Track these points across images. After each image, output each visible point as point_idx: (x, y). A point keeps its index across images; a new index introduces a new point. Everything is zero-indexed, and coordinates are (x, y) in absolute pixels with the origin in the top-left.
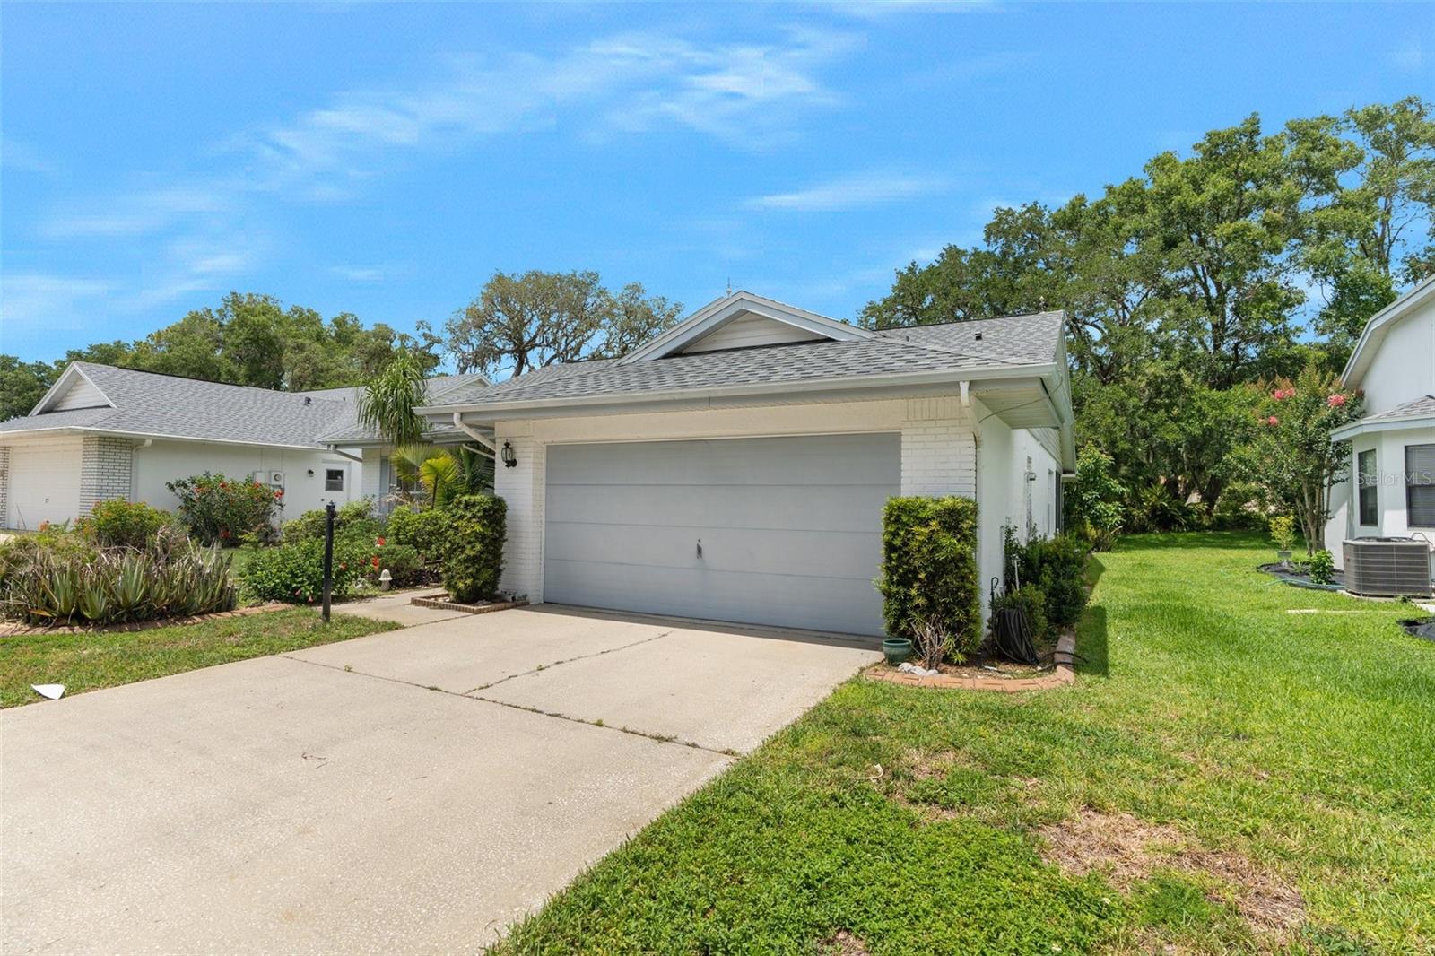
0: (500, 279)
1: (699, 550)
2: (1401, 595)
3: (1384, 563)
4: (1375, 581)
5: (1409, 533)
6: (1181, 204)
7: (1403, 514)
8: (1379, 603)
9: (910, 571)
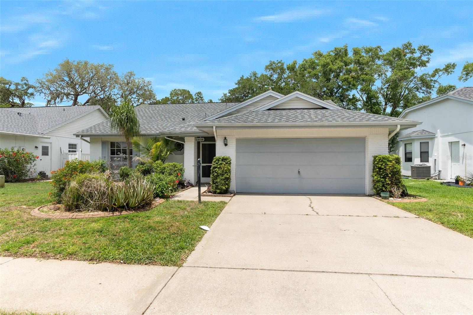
0: (68, 62)
1: (299, 172)
2: (426, 178)
3: (423, 171)
4: (421, 175)
5: (421, 164)
6: (330, 68)
7: (419, 159)
8: (422, 180)
9: (386, 174)
